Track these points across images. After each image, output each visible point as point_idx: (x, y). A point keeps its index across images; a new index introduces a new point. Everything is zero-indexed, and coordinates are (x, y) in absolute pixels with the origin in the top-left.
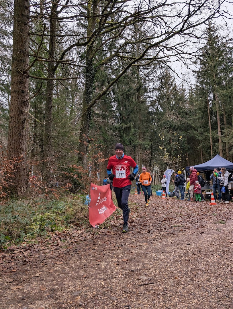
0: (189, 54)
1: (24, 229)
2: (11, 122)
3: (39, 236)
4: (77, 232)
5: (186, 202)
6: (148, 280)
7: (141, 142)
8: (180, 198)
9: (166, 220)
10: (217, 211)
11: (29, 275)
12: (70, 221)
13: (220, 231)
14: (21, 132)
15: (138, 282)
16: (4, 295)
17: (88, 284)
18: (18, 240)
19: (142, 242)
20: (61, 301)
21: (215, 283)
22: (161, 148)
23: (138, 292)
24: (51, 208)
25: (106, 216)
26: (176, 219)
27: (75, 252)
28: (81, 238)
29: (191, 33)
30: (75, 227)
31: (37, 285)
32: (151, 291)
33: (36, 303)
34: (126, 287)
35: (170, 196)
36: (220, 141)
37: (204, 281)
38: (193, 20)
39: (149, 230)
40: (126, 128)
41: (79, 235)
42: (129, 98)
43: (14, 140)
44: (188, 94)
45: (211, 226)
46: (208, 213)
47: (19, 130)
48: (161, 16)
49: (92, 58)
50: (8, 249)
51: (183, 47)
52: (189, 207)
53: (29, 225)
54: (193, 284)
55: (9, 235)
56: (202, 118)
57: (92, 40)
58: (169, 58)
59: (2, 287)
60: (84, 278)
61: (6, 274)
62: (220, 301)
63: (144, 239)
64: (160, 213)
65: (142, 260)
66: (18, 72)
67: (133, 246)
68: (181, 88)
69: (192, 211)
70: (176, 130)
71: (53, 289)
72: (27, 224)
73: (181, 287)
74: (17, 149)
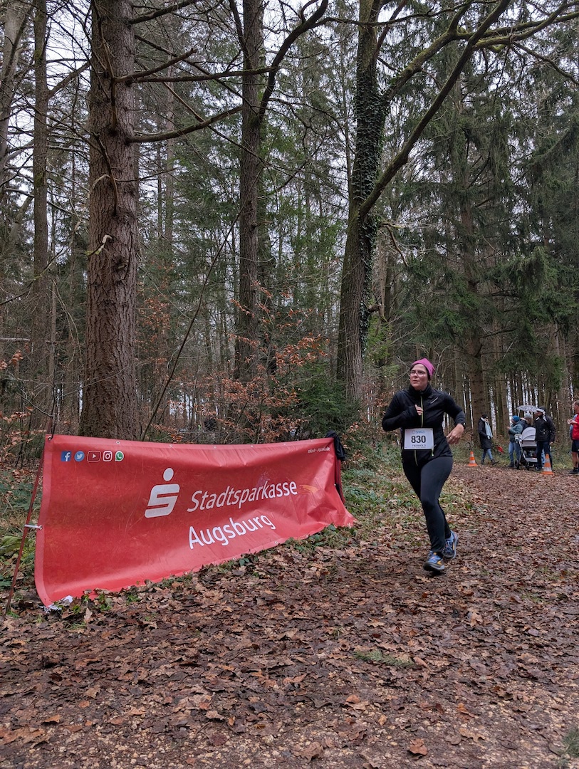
14: (112, 295)
74: (102, 341)
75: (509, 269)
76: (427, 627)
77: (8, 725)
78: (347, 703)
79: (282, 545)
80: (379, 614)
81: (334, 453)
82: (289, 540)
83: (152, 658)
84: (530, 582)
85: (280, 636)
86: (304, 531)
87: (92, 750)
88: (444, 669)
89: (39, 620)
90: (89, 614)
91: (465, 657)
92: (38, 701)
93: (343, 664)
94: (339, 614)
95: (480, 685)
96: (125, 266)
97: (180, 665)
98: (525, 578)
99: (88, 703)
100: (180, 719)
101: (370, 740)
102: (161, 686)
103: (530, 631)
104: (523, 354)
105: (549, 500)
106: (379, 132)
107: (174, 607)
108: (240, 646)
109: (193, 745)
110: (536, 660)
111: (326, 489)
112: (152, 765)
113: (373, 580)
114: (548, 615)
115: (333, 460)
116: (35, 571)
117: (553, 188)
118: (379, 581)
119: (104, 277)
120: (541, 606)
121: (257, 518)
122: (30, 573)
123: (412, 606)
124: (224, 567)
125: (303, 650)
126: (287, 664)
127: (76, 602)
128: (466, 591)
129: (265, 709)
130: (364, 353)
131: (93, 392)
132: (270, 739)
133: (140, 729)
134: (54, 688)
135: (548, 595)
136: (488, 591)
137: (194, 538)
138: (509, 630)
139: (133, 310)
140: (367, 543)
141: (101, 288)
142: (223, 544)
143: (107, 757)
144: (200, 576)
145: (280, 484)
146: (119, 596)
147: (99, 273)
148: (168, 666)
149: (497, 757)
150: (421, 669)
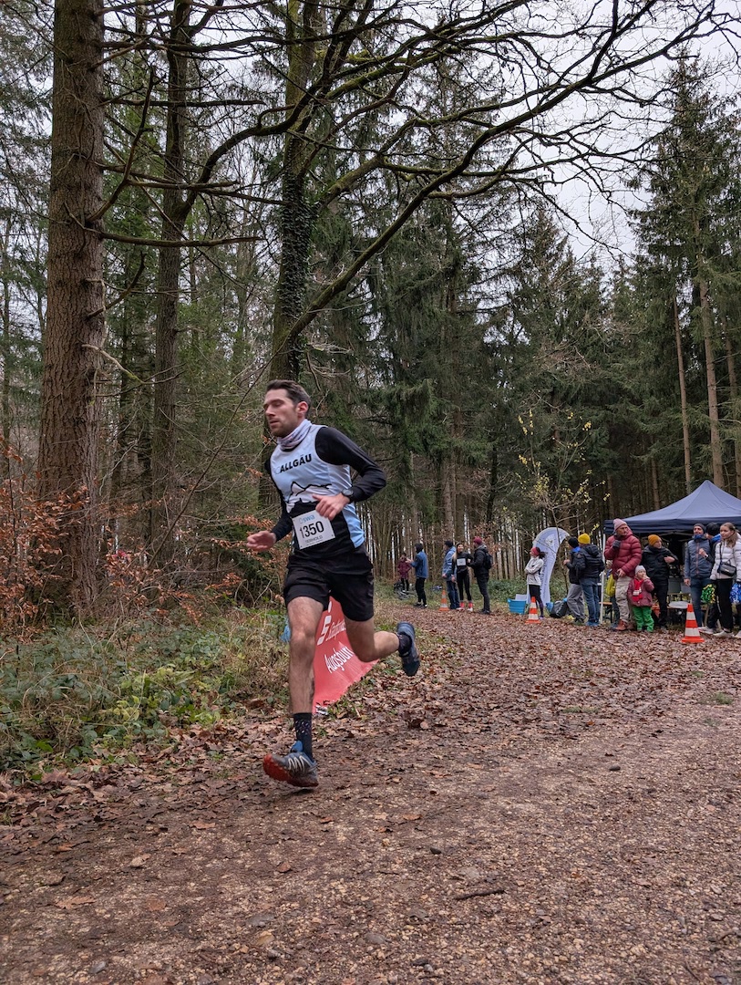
0: (614, 156)
1: (95, 719)
2: (48, 381)
3: (139, 741)
4: (259, 729)
5: (604, 633)
6: (486, 881)
7: (459, 441)
8: (587, 619)
9: (543, 689)
10: (707, 662)
11: (110, 861)
12: (237, 692)
13: (716, 728)
14: (81, 412)
15: (454, 886)
16: (34, 924)
17: (294, 891)
18: (74, 753)
19: (466, 762)
20: (212, 946)
21: (701, 894)
22: (524, 461)
23: (453, 918)
24: (177, 651)
25: (350, 678)
26: (572, 689)
27: (253, 792)
28: (271, 746)
29: (620, 89)
30: (252, 713)
31: (135, 894)
32: (496, 916)
33: (135, 950)
34: (415, 901)
35: (553, 615)
36: (715, 437)
37: (667, 886)
38: (627, 45)
39: (487, 723)
40: (413, 396)
41: (266, 737)
42: (420, 300)
43: (58, 437)
44: (611, 288)
45: (686, 710)
46: (677, 670)
47: (75, 408)
48: (523, 33)
49: (303, 174)
50: (44, 779)
51: (594, 135)
52: (614, 651)
53: (109, 706)
54: (630, 896)
55: (46, 737)
56: (657, 363)
57: (302, 116)
58: (549, 170)
59: (29, 899)
60: (285, 872)
61: (40, 858)
62: (717, 950)
63: (472, 750)
64: (523, 668)
65: (467, 819)
66: (68, 221)
67: (437, 772)
68: (589, 267)
69: (625, 661)
70: (572, 403)
71: (187, 907)
72: (102, 704)
73: (590, 904)
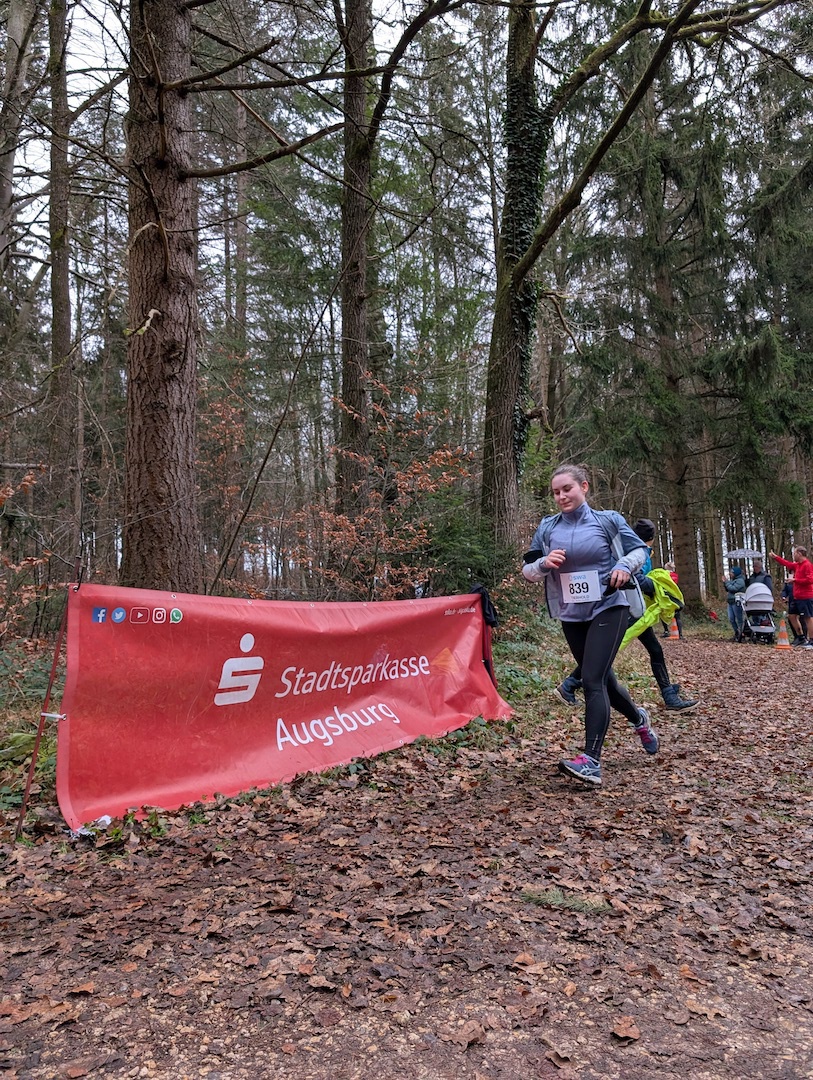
14: (161, 395)
74: (149, 461)
75: (724, 359)
76: (627, 857)
77: (18, 996)
78: (517, 965)
79: (410, 745)
80: (556, 840)
81: (481, 616)
82: (420, 739)
83: (227, 901)
84: (771, 795)
85: (412, 871)
86: (440, 726)
87: (142, 1033)
88: (656, 916)
89: (64, 849)
90: (134, 839)
91: (686, 899)
92: (61, 962)
93: (507, 910)
94: (496, 839)
95: (710, 939)
96: (181, 353)
97: (269, 912)
98: (763, 789)
99: (134, 966)
100: (270, 987)
101: (553, 1019)
102: (242, 941)
103: (777, 863)
104: (746, 480)
105: (788, 684)
106: (539, 161)
107: (255, 832)
108: (354, 884)
109: (291, 1026)
110: (790, 903)
111: (471, 667)
112: (231, 1055)
113: (542, 793)
114: (803, 840)
115: (480, 627)
116: (58, 782)
117: (788, 242)
118: (552, 795)
119: (150, 369)
120: (792, 828)
121: (374, 707)
122: (50, 785)
123: (602, 829)
124: (327, 776)
125: (448, 890)
126: (424, 909)
127: (116, 824)
128: (679, 808)
129: (396, 973)
130: (520, 477)
131: (137, 534)
132: (405, 1016)
133: (212, 1002)
134: (86, 944)
135: (799, 812)
136: (712, 807)
137: (283, 735)
138: (748, 861)
139: (193, 416)
140: (531, 743)
141: (146, 385)
142: (325, 744)
143: (164, 1043)
144: (293, 788)
145: (406, 660)
146: (176, 816)
147: (144, 364)
148: (250, 912)
149: (744, 1042)
150: (621, 916)
